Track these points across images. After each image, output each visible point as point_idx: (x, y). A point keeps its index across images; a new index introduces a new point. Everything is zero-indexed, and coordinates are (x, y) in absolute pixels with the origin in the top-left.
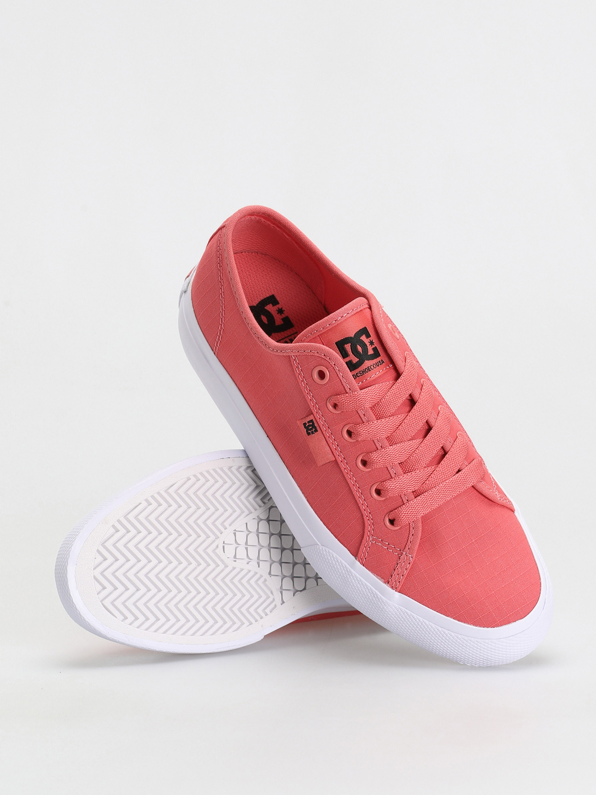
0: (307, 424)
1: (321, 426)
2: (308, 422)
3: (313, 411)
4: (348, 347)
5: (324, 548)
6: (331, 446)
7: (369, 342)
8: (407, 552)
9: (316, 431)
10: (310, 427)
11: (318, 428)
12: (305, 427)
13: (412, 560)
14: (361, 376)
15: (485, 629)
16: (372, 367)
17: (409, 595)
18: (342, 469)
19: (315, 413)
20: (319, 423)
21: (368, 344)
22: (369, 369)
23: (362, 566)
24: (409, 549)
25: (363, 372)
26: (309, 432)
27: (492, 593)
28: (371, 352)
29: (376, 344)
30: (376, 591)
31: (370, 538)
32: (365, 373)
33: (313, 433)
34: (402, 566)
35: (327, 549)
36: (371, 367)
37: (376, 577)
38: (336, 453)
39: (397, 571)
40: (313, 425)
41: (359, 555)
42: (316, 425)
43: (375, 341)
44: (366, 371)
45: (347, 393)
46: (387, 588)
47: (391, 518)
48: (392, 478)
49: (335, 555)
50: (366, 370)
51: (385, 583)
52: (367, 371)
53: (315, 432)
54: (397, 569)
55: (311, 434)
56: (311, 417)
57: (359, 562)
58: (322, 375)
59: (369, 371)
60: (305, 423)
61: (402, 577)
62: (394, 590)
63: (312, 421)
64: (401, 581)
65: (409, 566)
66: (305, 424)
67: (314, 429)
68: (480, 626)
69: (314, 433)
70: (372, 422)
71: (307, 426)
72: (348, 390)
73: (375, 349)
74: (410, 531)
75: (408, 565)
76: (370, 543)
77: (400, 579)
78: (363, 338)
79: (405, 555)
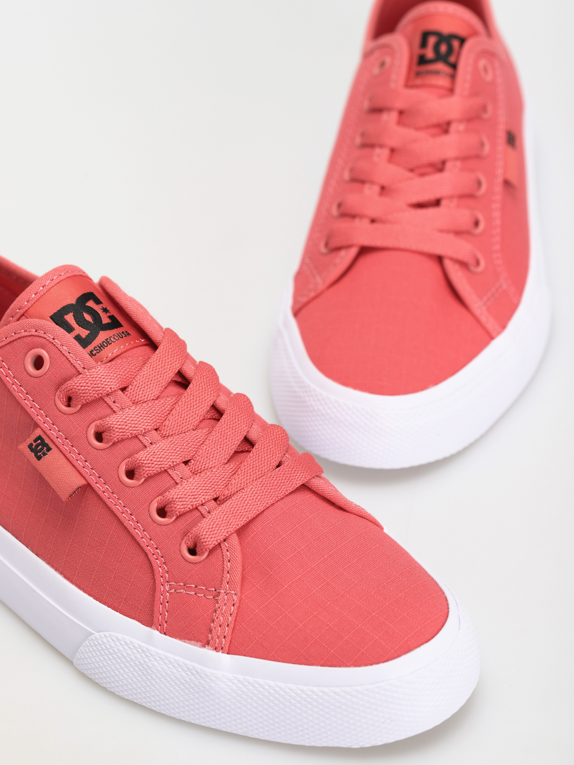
0: (34, 444)
1: (55, 440)
2: (35, 441)
3: (38, 422)
4: (70, 318)
5: (102, 634)
6: (76, 464)
7: (101, 309)
8: (226, 589)
9: (49, 449)
10: (38, 447)
11: (51, 445)
12: (32, 450)
13: (236, 599)
14: (98, 353)
15: (375, 667)
16: (112, 339)
17: (244, 653)
18: (100, 493)
19: (41, 424)
20: (50, 435)
21: (100, 312)
22: (108, 342)
23: (164, 636)
24: (228, 583)
25: (100, 348)
26: (39, 454)
27: (372, 616)
28: (105, 320)
29: (113, 312)
30: (194, 664)
31: (166, 586)
32: (104, 348)
33: (45, 454)
34: (224, 610)
35: (107, 634)
36: (110, 339)
37: (188, 643)
38: (86, 471)
39: (217, 621)
40: (44, 444)
41: (155, 620)
42: (47, 441)
43: (110, 308)
44: (104, 345)
45: (81, 374)
46: (208, 653)
47: (189, 543)
48: (177, 484)
49: (120, 636)
50: (104, 343)
51: (204, 646)
52: (106, 345)
53: (48, 452)
54: (217, 618)
55: (42, 457)
56: (38, 432)
57: (158, 630)
58: (38, 363)
59: (109, 345)
60: (31, 443)
61: (227, 628)
62: (220, 652)
63: (39, 438)
64: (227, 634)
65: (235, 609)
66: (30, 446)
67: (45, 448)
68: (366, 665)
69: (47, 454)
70: (127, 409)
71: (33, 447)
72: (81, 370)
73: (112, 317)
74: (223, 556)
75: (232, 607)
76: (168, 594)
77: (224, 632)
78: (91, 304)
79: (225, 594)
